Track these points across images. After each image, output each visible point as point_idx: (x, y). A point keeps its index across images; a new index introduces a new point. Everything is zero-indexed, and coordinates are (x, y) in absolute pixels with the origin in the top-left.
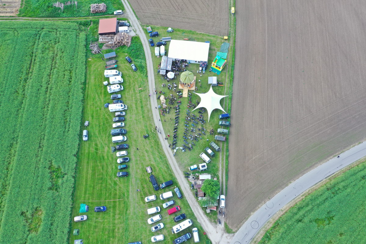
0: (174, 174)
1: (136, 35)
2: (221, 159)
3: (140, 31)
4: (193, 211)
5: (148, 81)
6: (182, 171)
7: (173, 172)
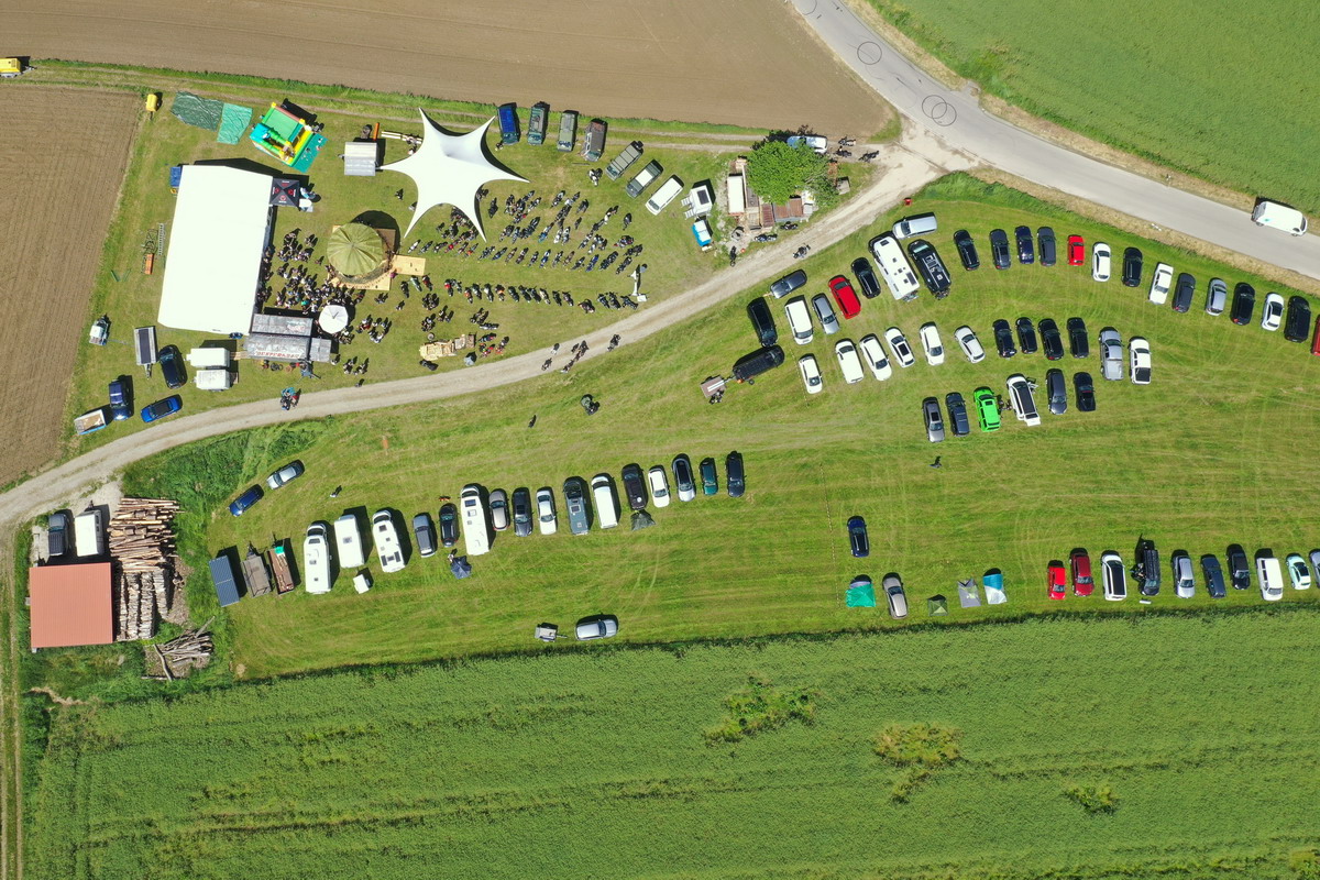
0: (725, 301)
1: (113, 478)
2: (664, 146)
3: (92, 465)
4: (841, 237)
5: (355, 414)
6: (713, 276)
7: (718, 304)
